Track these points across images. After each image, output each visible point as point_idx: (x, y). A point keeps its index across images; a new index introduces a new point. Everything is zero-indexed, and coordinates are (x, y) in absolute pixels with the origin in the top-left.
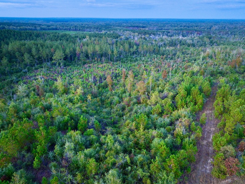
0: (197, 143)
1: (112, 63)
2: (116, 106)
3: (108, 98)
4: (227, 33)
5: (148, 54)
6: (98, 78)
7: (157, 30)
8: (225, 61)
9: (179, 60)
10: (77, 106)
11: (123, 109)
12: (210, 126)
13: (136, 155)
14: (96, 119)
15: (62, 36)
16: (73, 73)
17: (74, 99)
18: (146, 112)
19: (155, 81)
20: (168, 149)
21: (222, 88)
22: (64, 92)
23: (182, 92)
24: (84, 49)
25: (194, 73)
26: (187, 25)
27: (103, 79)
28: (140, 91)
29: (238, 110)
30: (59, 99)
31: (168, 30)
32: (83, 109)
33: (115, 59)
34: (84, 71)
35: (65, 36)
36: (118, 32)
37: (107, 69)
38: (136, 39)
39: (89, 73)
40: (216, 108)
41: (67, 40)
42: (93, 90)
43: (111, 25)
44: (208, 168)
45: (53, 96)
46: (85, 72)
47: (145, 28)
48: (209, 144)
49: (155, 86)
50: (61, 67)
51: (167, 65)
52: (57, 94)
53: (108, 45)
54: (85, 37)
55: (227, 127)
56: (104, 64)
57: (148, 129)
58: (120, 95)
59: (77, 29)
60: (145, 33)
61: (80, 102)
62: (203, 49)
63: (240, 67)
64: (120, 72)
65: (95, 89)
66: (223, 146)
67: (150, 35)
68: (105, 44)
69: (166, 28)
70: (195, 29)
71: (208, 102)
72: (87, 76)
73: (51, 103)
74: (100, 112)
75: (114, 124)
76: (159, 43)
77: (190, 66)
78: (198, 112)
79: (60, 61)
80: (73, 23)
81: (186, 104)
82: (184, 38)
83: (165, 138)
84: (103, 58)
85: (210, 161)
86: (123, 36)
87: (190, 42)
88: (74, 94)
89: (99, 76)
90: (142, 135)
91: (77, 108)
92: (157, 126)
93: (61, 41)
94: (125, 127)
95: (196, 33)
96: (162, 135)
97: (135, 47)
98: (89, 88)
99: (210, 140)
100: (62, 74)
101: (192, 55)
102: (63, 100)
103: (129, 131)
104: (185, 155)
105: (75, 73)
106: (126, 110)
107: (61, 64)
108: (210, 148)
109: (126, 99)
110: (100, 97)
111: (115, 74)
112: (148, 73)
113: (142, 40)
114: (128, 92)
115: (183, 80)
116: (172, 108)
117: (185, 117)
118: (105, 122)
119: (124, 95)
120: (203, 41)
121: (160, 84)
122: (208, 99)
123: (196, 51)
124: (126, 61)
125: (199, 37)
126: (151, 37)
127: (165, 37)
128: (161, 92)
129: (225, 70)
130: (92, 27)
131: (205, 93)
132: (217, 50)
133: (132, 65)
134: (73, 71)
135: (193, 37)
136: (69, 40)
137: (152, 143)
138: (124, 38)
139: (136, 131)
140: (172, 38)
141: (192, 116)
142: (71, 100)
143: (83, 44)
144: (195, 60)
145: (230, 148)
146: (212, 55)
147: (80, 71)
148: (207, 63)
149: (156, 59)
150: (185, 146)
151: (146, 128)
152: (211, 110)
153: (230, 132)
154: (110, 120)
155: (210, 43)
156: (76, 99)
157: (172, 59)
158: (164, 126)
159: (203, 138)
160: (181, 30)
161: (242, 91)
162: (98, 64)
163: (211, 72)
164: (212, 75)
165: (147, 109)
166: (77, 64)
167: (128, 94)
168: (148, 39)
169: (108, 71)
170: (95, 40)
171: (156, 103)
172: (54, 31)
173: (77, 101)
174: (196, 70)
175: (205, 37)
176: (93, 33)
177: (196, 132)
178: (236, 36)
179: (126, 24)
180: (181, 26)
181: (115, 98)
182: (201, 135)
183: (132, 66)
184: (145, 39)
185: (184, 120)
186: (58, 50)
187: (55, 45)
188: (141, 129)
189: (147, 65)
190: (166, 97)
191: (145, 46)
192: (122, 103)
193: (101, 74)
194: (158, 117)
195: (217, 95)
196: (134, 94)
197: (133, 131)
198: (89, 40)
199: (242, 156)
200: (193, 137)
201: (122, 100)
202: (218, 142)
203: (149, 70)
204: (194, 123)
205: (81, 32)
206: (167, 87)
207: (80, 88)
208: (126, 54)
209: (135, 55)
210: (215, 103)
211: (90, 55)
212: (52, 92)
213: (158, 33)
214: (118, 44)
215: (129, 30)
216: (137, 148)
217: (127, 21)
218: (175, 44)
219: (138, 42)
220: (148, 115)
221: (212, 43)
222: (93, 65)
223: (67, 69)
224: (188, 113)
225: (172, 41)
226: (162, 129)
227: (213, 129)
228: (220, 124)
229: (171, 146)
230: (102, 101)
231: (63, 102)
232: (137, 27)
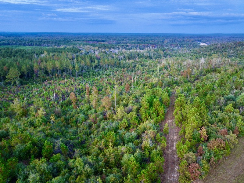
0: (163, 153)
1: (74, 78)
2: (83, 125)
3: (73, 116)
4: (177, 46)
5: (109, 68)
6: (60, 96)
7: (116, 44)
8: (178, 71)
9: (139, 72)
10: (40, 129)
11: (90, 126)
12: (173, 135)
13: (108, 175)
14: (62, 141)
15: (16, 52)
16: (31, 92)
17: (36, 122)
18: (113, 128)
19: (119, 95)
20: (138, 164)
21: (179, 98)
22: (23, 115)
23: (145, 105)
24: (43, 66)
25: (153, 84)
26: (143, 39)
27: (66, 96)
28: (105, 106)
29: (193, 117)
30: (17, 124)
31: (126, 43)
32: (47, 132)
33: (76, 73)
34: (44, 89)
35: (20, 52)
36: (78, 47)
37: (69, 85)
38: (97, 53)
39: (50, 90)
40: (176, 117)
41: (23, 57)
42: (56, 109)
43: (70, 40)
44: (175, 176)
45: (10, 121)
46: (46, 90)
47: (104, 42)
48: (174, 153)
49: (119, 100)
50: (16, 85)
51: (128, 78)
52: (15, 117)
53: (69, 61)
54: (42, 52)
55: (187, 134)
56: (66, 80)
57: (117, 146)
58: (86, 112)
59: (33, 44)
60: (105, 47)
61: (42, 125)
62: (159, 60)
63: (190, 77)
64: (84, 88)
65: (58, 108)
66: (185, 153)
67: (110, 48)
68: (66, 59)
69: (124, 42)
70: (150, 42)
71: (168, 112)
72: (48, 94)
73: (8, 129)
74: (66, 133)
75: (82, 144)
76: (119, 57)
77: (149, 78)
78: (161, 123)
79: (16, 80)
80: (28, 37)
81: (150, 116)
82: (141, 51)
83: (134, 153)
84: (64, 74)
85: (176, 169)
86: (83, 50)
87: (147, 54)
88: (34, 116)
89: (61, 93)
90: (112, 152)
91: (39, 132)
92: (126, 141)
93: (16, 57)
94: (94, 146)
95: (151, 46)
96: (131, 150)
97: (96, 61)
98: (51, 107)
99: (174, 148)
100: (19, 94)
101: (150, 67)
102: (22, 124)
103: (98, 150)
104: (154, 167)
105: (34, 91)
106: (93, 127)
107: (17, 83)
108: (175, 156)
109: (92, 116)
110: (64, 116)
111: (79, 90)
112: (111, 86)
113: (103, 54)
114: (93, 108)
115: (144, 93)
116: (137, 122)
117: (150, 129)
118: (72, 143)
119: (89, 112)
120: (158, 54)
121: (124, 98)
122: (168, 109)
123: (153, 62)
124: (89, 75)
125: (154, 49)
126: (111, 50)
127: (124, 50)
128: (126, 106)
129: (179, 80)
130: (49, 42)
131: (165, 103)
132: (171, 61)
133: (95, 79)
134: (32, 90)
135: (149, 50)
136: (25, 56)
137: (122, 160)
138: (85, 53)
139: (105, 150)
140: (131, 51)
141: (156, 127)
142: (32, 124)
143: (41, 60)
144: (153, 72)
145: (191, 155)
146: (167, 66)
147: (39, 89)
148: (163, 73)
149: (117, 72)
150: (153, 157)
151: (115, 145)
152: (172, 119)
153: (189, 138)
154: (77, 141)
155: (164, 54)
156: (37, 122)
157: (132, 71)
158: (132, 140)
159: (168, 148)
160: (138, 43)
161: (195, 100)
162: (59, 80)
163: (168, 82)
164: (169, 86)
165: (114, 125)
166: (35, 82)
167: (93, 110)
168: (108, 53)
169: (71, 87)
170: (54, 55)
171: (123, 117)
172: (6, 46)
173: (40, 124)
174: (155, 81)
175: (160, 50)
176: (51, 48)
177: (161, 142)
178: (184, 48)
179: (85, 39)
180: (138, 40)
181: (80, 115)
182: (166, 145)
183: (95, 81)
184: (105, 52)
185: (150, 132)
186: (12, 68)
187: (8, 62)
188: (110, 147)
189: (109, 78)
190: (131, 110)
191: (106, 60)
192: (88, 120)
193: (63, 91)
194: (125, 132)
195: (176, 104)
196: (99, 109)
197: (102, 149)
198: (47, 55)
199: (202, 161)
200: (159, 148)
201: (89, 118)
202: (181, 150)
203: (112, 83)
204: (158, 134)
205: (38, 47)
206: (131, 101)
207: (41, 109)
208: (88, 68)
209: (97, 69)
210: (174, 112)
211: (49, 72)
212: (7, 116)
213: (118, 47)
214: (79, 59)
215: (89, 45)
216: (108, 168)
217: (86, 35)
218: (134, 57)
219: (99, 56)
220: (116, 130)
221: (166, 55)
222: (54, 81)
223: (24, 88)
224: (152, 125)
225: (131, 54)
226: (130, 144)
227: (175, 137)
228: (181, 132)
229: (140, 160)
230: (67, 120)
231: (22, 127)
232: (97, 41)
